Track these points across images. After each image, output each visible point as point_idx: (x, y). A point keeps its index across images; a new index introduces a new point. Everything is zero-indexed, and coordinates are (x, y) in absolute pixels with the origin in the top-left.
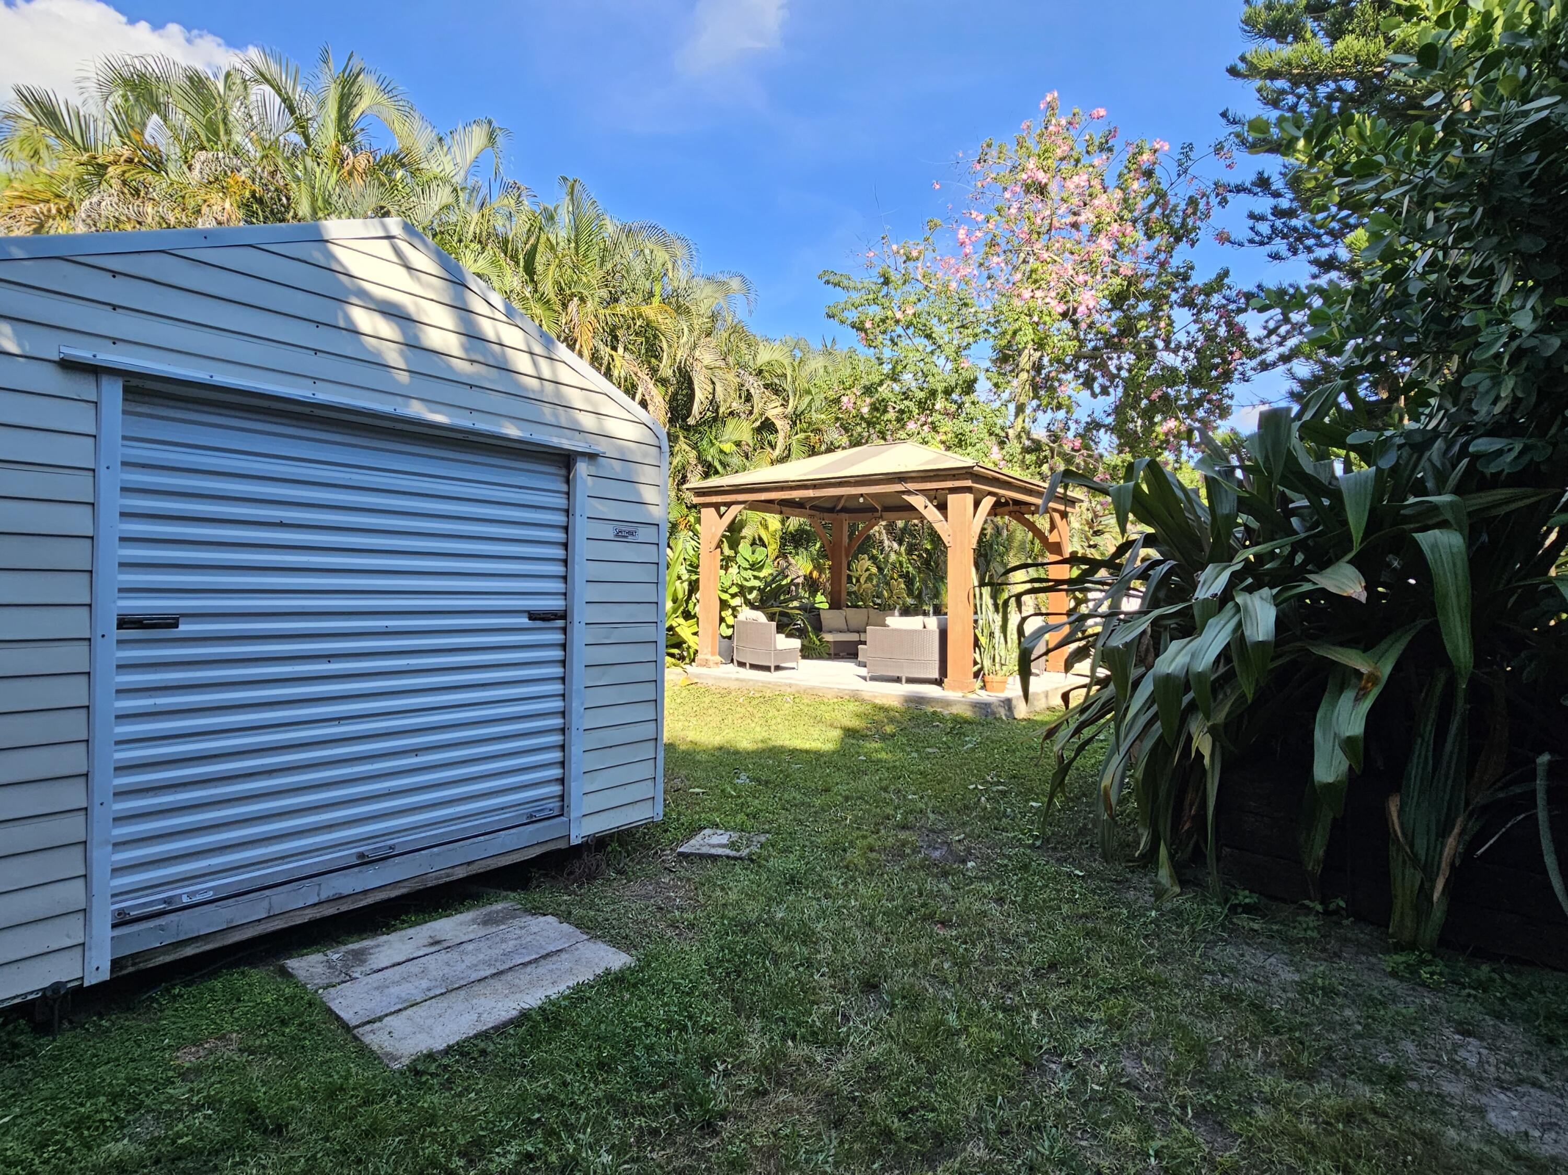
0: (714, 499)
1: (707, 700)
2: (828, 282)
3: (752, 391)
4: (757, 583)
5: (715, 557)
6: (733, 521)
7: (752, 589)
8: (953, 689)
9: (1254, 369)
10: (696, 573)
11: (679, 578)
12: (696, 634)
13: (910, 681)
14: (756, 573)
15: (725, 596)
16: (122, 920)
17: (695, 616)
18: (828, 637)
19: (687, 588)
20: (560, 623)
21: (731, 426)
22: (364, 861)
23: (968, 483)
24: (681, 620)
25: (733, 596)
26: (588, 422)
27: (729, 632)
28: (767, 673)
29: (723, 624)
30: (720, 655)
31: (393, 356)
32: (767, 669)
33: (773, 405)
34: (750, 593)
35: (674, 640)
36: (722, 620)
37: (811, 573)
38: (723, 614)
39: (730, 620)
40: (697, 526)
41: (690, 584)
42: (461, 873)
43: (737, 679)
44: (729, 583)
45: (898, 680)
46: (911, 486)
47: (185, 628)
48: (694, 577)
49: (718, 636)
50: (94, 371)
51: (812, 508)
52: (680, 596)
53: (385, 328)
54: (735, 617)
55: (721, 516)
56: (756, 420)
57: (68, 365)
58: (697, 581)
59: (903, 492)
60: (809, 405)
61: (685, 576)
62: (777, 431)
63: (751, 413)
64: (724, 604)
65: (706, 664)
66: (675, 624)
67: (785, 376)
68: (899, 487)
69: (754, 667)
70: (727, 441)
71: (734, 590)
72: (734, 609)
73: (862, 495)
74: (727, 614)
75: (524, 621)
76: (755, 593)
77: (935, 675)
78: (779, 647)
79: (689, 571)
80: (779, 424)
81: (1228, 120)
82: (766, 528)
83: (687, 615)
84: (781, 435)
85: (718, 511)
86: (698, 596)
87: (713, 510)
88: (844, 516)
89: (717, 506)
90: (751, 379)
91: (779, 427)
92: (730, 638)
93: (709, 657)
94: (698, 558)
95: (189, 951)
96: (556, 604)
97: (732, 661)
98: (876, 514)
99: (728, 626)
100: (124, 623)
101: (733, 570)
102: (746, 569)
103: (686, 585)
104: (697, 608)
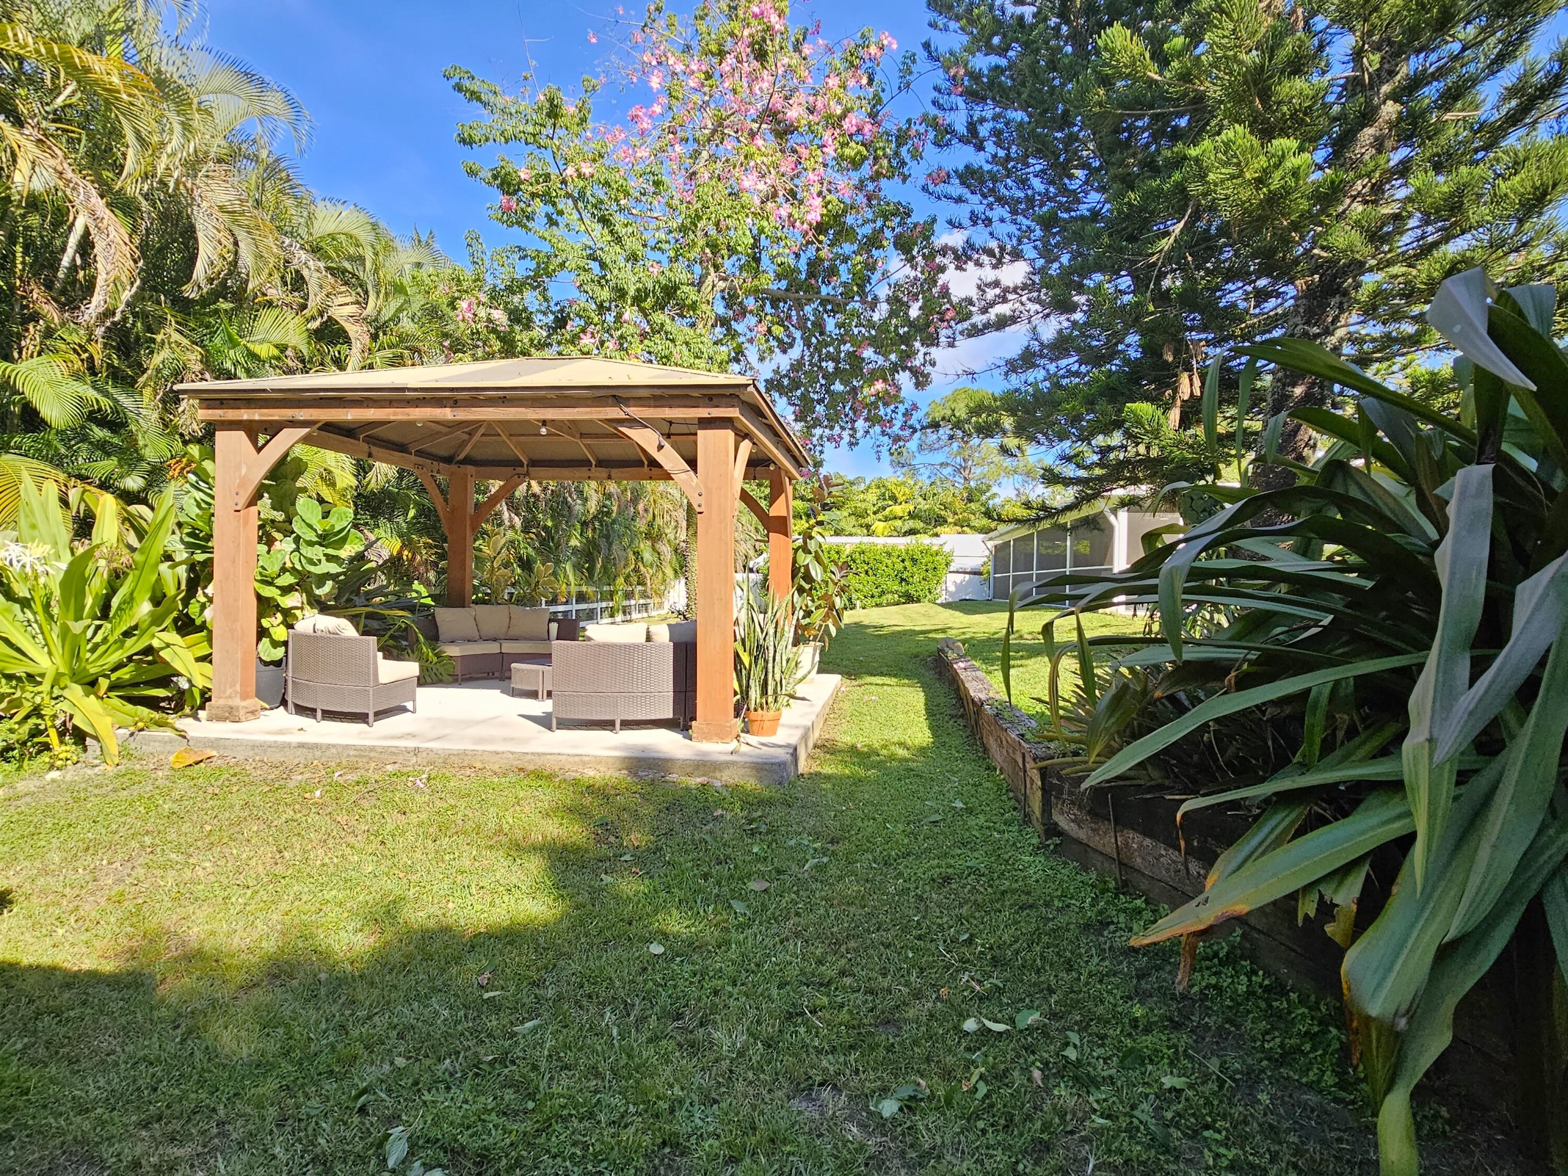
0: (245, 415)
1: (236, 800)
2: (459, 88)
3: (305, 273)
4: (334, 568)
5: (246, 522)
6: (282, 461)
7: (322, 579)
8: (707, 737)
9: (961, 333)
10: (205, 549)
11: (168, 557)
12: (206, 659)
13: (628, 724)
14: (330, 551)
15: (268, 592)
17: (203, 627)
18: (453, 651)
19: (184, 577)
21: (270, 321)
23: (733, 412)
24: (172, 637)
25: (286, 590)
27: (279, 653)
28: (362, 727)
29: (265, 641)
30: (259, 695)
32: (361, 718)
33: (341, 300)
34: (321, 585)
35: (157, 672)
36: (262, 633)
37: (400, 553)
38: (265, 623)
39: (280, 633)
40: (207, 464)
41: (192, 567)
43: (301, 745)
44: (276, 569)
45: (607, 725)
46: (636, 412)
48: (200, 557)
49: (255, 660)
51: (420, 453)
52: (171, 591)
54: (290, 626)
55: (259, 450)
56: (313, 318)
58: (209, 563)
59: (621, 422)
60: (400, 310)
61: (181, 554)
62: (347, 341)
63: (304, 307)
64: (265, 606)
65: (230, 715)
66: (156, 643)
67: (361, 259)
68: (614, 413)
69: (329, 715)
70: (262, 341)
71: (287, 580)
72: (287, 613)
73: (544, 423)
74: (274, 624)
76: (329, 584)
77: (667, 713)
78: (384, 678)
79: (188, 545)
80: (352, 329)
81: (930, 53)
82: (332, 484)
83: (185, 626)
84: (357, 347)
85: (254, 441)
86: (210, 590)
87: (242, 434)
88: (470, 469)
89: (252, 430)
90: (303, 255)
91: (352, 334)
92: (278, 663)
93: (237, 702)
94: (210, 523)
97: (284, 703)
98: (519, 470)
99: (275, 644)
101: (284, 545)
102: (311, 544)
103: (182, 571)
104: (208, 613)
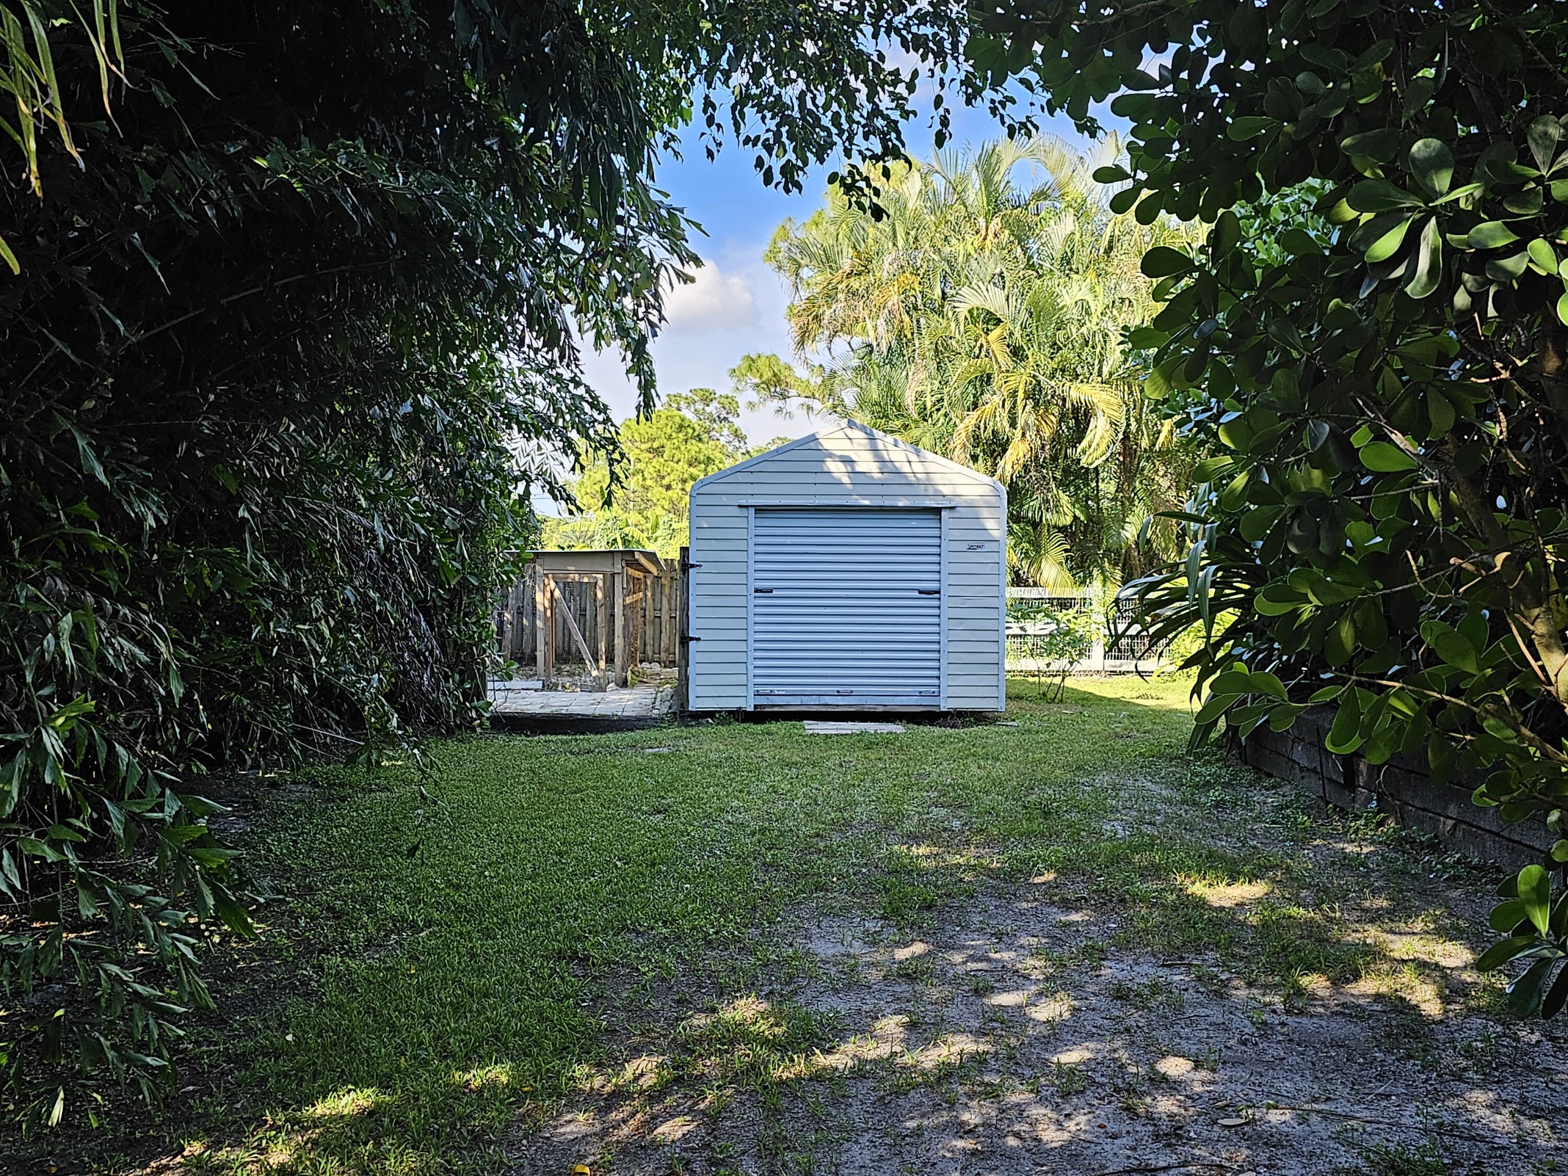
16: (757, 694)
20: (937, 596)
22: (839, 694)
26: (945, 490)
31: (845, 479)
42: (880, 709)
47: (775, 593)
50: (747, 507)
53: (841, 467)
57: (740, 506)
75: (916, 594)
95: (776, 709)
96: (933, 586)
100: (756, 591)
